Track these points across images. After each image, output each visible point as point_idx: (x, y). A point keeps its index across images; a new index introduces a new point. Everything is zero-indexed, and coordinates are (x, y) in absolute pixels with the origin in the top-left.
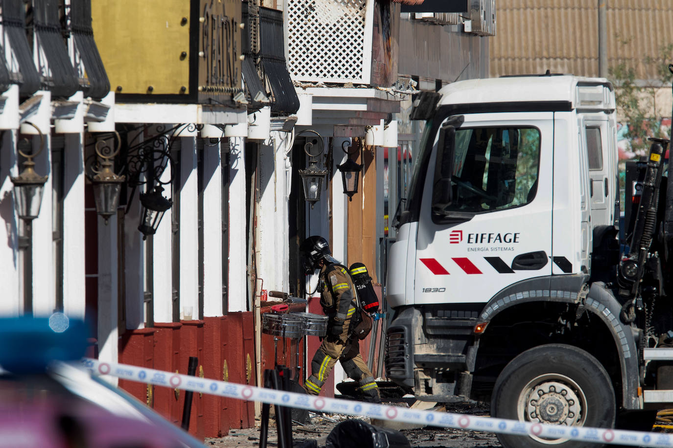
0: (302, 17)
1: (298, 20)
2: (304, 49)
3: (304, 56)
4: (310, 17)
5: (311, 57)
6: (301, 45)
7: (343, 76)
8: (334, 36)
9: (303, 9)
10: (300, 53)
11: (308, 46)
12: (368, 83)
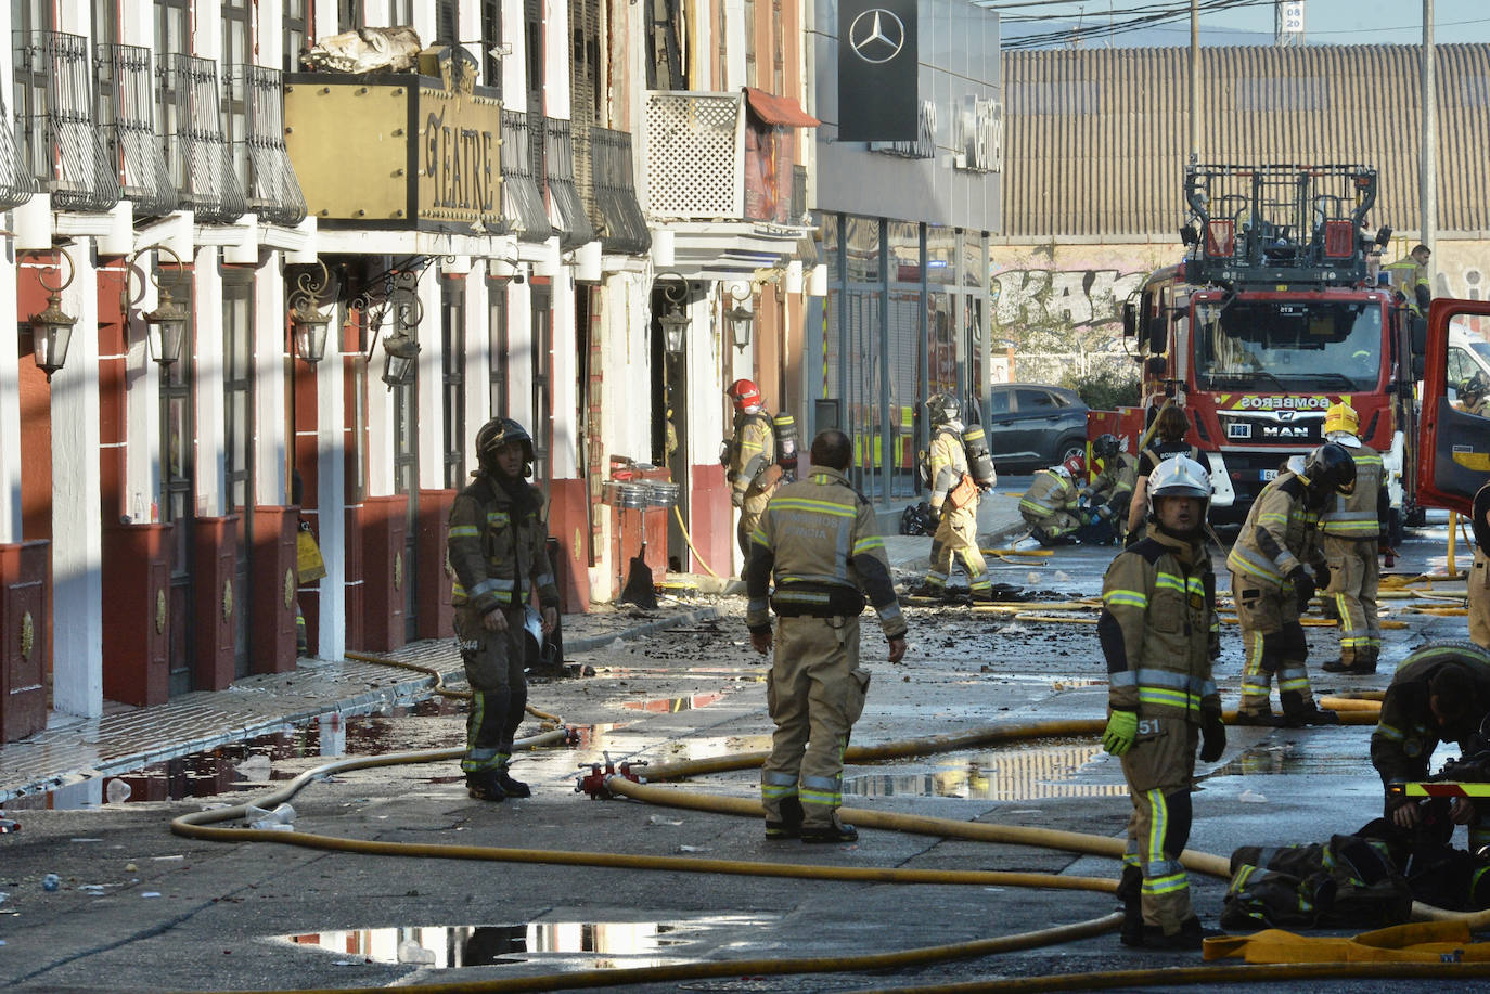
0: (663, 142)
1: (658, 146)
2: (667, 180)
3: (667, 188)
4: (671, 142)
5: (675, 188)
6: (663, 175)
7: (712, 209)
8: (700, 164)
9: (663, 134)
10: (662, 184)
11: (671, 176)
12: (741, 217)
